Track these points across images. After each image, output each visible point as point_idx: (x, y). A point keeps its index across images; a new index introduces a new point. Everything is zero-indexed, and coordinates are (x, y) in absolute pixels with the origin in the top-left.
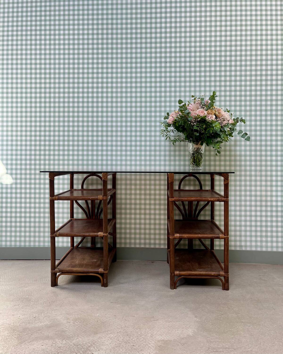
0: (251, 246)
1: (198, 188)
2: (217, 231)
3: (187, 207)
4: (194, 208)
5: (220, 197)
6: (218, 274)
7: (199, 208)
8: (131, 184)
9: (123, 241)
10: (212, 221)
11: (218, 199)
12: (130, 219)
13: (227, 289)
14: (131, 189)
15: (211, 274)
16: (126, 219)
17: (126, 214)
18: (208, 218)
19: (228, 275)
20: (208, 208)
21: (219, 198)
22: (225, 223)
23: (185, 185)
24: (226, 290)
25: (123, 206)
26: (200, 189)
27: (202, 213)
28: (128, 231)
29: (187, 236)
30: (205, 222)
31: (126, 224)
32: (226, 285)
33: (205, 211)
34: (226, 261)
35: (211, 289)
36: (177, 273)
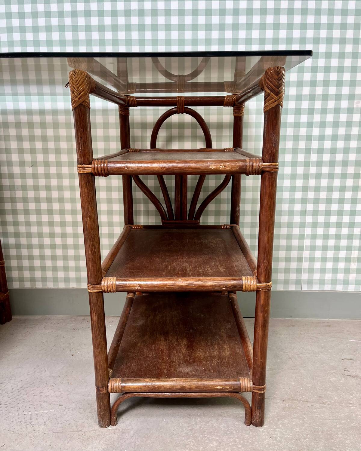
0: (322, 282)
1: (201, 145)
2: (239, 261)
3: (172, 195)
4: (190, 195)
5: (248, 159)
6: (234, 385)
7: (202, 196)
8: (32, 138)
9: (27, 274)
10: (232, 228)
11: (240, 164)
12: (39, 224)
13: (260, 423)
14: (33, 151)
15: (213, 386)
16: (28, 224)
17: (27, 212)
18: (225, 220)
19: (263, 389)
20: (226, 194)
21: (245, 161)
22: (261, 242)
23: (169, 139)
24: (256, 425)
25: (19, 194)
26: (206, 147)
27: (211, 207)
28: (36, 252)
29: (140, 286)
30: (215, 231)
31: (29, 235)
32: (257, 414)
33: (219, 202)
34: (259, 354)
35: (214, 422)
36: (115, 384)
